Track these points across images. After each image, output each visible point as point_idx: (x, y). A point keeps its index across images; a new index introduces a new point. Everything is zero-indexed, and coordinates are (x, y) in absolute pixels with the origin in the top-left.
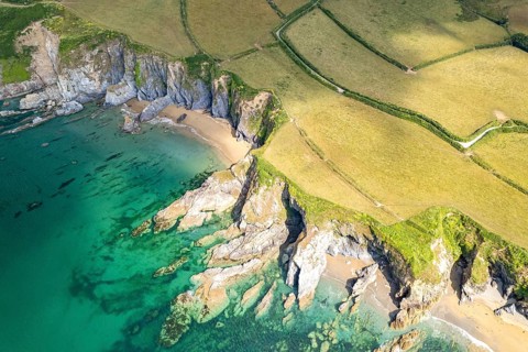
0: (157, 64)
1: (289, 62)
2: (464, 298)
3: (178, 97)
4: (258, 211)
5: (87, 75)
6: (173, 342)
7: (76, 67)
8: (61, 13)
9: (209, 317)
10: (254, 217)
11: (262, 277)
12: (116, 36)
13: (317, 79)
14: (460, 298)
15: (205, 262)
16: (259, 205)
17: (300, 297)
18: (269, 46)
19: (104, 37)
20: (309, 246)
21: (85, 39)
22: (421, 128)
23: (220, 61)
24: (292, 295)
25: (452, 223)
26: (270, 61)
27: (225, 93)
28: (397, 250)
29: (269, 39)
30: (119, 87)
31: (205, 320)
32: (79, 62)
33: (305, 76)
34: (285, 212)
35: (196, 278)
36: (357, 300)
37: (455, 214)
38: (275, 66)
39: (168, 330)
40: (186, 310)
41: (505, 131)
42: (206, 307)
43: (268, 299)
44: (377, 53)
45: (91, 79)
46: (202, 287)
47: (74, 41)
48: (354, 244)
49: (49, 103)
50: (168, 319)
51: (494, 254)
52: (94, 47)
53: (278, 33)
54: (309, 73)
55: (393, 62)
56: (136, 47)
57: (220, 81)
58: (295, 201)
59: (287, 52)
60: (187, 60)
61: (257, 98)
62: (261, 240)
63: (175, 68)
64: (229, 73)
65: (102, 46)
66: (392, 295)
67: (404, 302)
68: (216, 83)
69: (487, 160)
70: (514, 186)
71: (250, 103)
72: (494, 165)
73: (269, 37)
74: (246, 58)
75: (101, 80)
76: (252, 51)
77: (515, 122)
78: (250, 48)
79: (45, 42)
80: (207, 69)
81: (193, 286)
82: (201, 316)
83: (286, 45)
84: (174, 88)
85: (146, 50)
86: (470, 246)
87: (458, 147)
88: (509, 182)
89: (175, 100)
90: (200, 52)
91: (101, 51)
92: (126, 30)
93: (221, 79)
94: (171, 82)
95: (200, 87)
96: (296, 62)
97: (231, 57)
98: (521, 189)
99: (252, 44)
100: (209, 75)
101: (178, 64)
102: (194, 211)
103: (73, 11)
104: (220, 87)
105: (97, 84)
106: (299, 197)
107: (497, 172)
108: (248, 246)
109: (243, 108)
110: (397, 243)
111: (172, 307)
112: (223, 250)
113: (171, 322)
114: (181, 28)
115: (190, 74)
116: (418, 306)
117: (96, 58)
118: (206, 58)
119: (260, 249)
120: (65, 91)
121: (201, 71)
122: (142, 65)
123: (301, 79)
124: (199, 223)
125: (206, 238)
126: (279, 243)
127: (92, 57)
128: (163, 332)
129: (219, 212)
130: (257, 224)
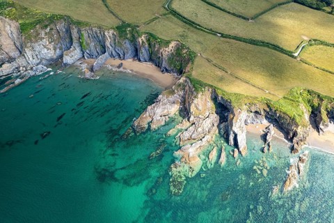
0: (96, 33)
1: (181, 23)
2: (321, 132)
3: (114, 53)
4: (200, 108)
5: (45, 47)
6: (181, 192)
7: (37, 41)
8: (12, 5)
9: (195, 173)
10: (198, 112)
11: (214, 145)
12: (62, 17)
13: (202, 30)
14: (319, 132)
15: (178, 143)
16: (200, 104)
17: (241, 149)
18: (165, 15)
19: (53, 19)
20: (238, 121)
21: (39, 22)
22: (270, 50)
23: (138, 26)
24: (236, 149)
25: (304, 95)
26: (169, 23)
27: (147, 45)
28: (284, 113)
29: (163, 11)
30: (71, 52)
31: (193, 175)
32: (37, 38)
33: (195, 30)
34: (214, 106)
35: (177, 154)
36: (270, 144)
37: (305, 90)
38: (173, 26)
39: (174, 186)
40: (179, 172)
41: (311, 45)
42: (191, 168)
43: (224, 154)
44: (229, 13)
45: (48, 49)
46: (183, 157)
47: (31, 24)
48: (258, 116)
49: (21, 68)
50: (171, 180)
51: (329, 106)
52: (46, 26)
53: (166, 6)
54: (196, 28)
55: (240, 16)
56: (79, 23)
57: (142, 39)
58: (222, 97)
59: (177, 17)
60: (117, 28)
61: (171, 46)
62: (207, 124)
63: (109, 34)
64: (147, 33)
65: (52, 26)
66: (287, 138)
67: (295, 139)
68: (140, 40)
69: (308, 60)
70: (327, 71)
71: (167, 49)
72: (312, 62)
73: (162, 9)
74: (154, 23)
75: (55, 49)
76: (156, 18)
77: (314, 40)
78: (154, 17)
79: (5, 27)
80: (131, 32)
81: (177, 158)
82: (190, 173)
83: (175, 13)
84: (110, 47)
85: (87, 24)
86: (316, 105)
87: (293, 56)
88: (323, 70)
89: (112, 55)
90: (124, 22)
91: (51, 29)
92: (68, 13)
93: (143, 38)
94: (108, 44)
95: (127, 45)
96: (185, 22)
97: (144, 24)
98: (330, 72)
99: (154, 14)
100: (133, 36)
101: (111, 32)
102: (157, 117)
103: (21, 4)
104: (143, 42)
105: (52, 52)
106: (224, 95)
107: (316, 66)
108: (200, 129)
109: (163, 53)
110: (284, 109)
111: (170, 173)
112: (186, 135)
113: (173, 181)
114: (105, 9)
115: (120, 37)
116: (301, 140)
117: (49, 35)
118: (129, 25)
119: (207, 130)
120: (31, 59)
121: (127, 34)
122: (85, 35)
123: (192, 31)
124: (163, 123)
125: (171, 131)
126: (216, 125)
127: (46, 34)
128: (172, 188)
129: (172, 115)
130: (200, 116)
